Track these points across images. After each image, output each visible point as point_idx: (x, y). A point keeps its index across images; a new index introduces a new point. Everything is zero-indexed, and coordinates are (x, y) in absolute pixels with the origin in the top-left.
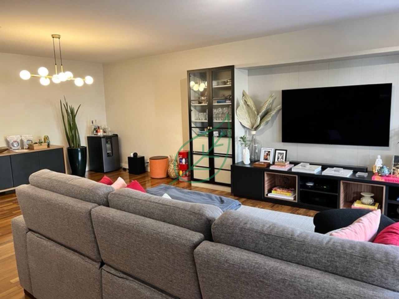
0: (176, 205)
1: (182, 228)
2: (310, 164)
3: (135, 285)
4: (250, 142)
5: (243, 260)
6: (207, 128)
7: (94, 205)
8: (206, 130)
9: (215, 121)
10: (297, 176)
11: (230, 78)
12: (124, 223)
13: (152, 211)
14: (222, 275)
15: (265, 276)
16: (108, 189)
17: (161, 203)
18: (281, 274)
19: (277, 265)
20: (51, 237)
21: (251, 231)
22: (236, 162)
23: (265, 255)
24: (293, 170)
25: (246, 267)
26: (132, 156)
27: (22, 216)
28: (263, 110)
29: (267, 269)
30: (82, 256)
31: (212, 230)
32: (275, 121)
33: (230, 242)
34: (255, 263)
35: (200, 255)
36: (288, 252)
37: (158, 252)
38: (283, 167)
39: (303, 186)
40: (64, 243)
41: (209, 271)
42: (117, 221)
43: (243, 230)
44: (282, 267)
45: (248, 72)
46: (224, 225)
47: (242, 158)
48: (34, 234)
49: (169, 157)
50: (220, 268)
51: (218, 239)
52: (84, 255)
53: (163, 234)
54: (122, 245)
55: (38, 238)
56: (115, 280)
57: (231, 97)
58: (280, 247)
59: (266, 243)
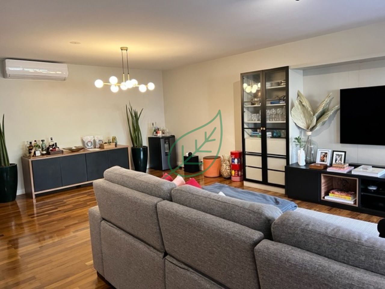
0: (235, 203)
1: (242, 226)
2: (373, 167)
3: (196, 276)
4: (305, 143)
5: (305, 262)
6: (260, 129)
7: (159, 199)
8: (258, 130)
9: (268, 122)
10: (357, 179)
11: (285, 79)
12: (187, 217)
13: (212, 207)
14: (283, 274)
15: (329, 279)
16: (171, 185)
17: (221, 200)
18: (348, 278)
19: (344, 270)
20: (121, 226)
21: (313, 233)
22: (290, 163)
23: (329, 258)
24: (353, 173)
25: (308, 268)
26: (187, 155)
27: (97, 206)
28: (320, 110)
29: (332, 272)
30: (147, 245)
31: (272, 229)
32: (333, 122)
33: (291, 243)
34: (319, 265)
35: (261, 253)
36: (355, 257)
37: (218, 247)
38: (342, 170)
39: (364, 189)
40: (132, 233)
41: (270, 269)
42: (180, 215)
43: (305, 231)
44: (349, 272)
45: (303, 73)
46: (284, 225)
47: (297, 159)
48: (107, 223)
49: (222, 157)
50: (281, 268)
51: (278, 239)
52: (149, 245)
53: (224, 230)
54: (184, 238)
55: (110, 227)
56: (177, 270)
57: (285, 98)
58: (346, 251)
59: (330, 246)
